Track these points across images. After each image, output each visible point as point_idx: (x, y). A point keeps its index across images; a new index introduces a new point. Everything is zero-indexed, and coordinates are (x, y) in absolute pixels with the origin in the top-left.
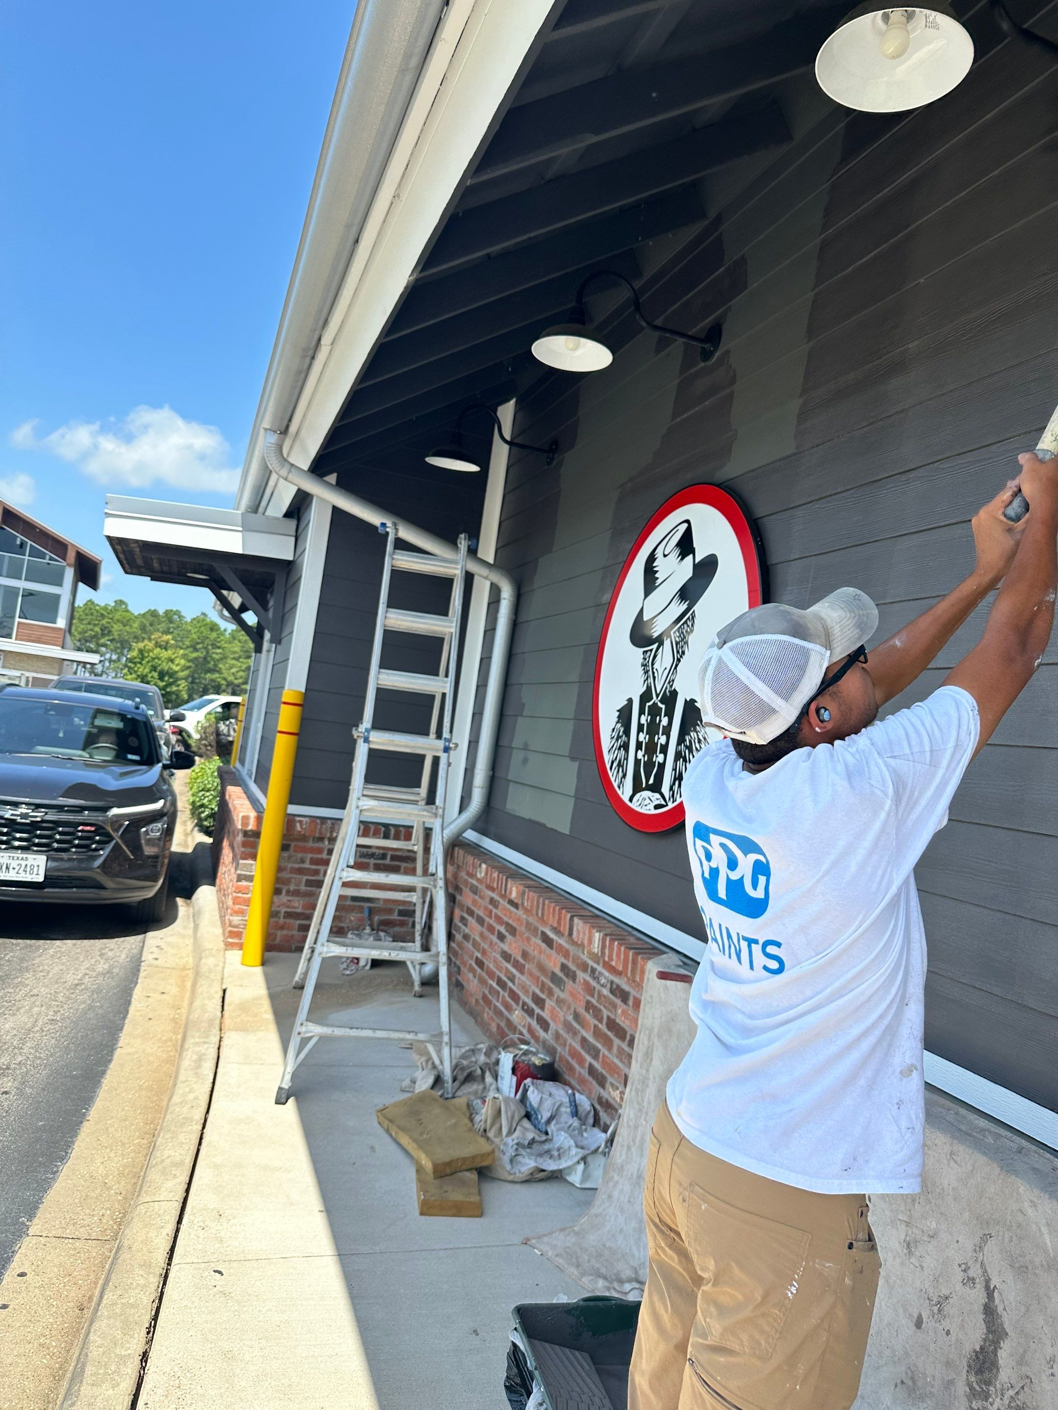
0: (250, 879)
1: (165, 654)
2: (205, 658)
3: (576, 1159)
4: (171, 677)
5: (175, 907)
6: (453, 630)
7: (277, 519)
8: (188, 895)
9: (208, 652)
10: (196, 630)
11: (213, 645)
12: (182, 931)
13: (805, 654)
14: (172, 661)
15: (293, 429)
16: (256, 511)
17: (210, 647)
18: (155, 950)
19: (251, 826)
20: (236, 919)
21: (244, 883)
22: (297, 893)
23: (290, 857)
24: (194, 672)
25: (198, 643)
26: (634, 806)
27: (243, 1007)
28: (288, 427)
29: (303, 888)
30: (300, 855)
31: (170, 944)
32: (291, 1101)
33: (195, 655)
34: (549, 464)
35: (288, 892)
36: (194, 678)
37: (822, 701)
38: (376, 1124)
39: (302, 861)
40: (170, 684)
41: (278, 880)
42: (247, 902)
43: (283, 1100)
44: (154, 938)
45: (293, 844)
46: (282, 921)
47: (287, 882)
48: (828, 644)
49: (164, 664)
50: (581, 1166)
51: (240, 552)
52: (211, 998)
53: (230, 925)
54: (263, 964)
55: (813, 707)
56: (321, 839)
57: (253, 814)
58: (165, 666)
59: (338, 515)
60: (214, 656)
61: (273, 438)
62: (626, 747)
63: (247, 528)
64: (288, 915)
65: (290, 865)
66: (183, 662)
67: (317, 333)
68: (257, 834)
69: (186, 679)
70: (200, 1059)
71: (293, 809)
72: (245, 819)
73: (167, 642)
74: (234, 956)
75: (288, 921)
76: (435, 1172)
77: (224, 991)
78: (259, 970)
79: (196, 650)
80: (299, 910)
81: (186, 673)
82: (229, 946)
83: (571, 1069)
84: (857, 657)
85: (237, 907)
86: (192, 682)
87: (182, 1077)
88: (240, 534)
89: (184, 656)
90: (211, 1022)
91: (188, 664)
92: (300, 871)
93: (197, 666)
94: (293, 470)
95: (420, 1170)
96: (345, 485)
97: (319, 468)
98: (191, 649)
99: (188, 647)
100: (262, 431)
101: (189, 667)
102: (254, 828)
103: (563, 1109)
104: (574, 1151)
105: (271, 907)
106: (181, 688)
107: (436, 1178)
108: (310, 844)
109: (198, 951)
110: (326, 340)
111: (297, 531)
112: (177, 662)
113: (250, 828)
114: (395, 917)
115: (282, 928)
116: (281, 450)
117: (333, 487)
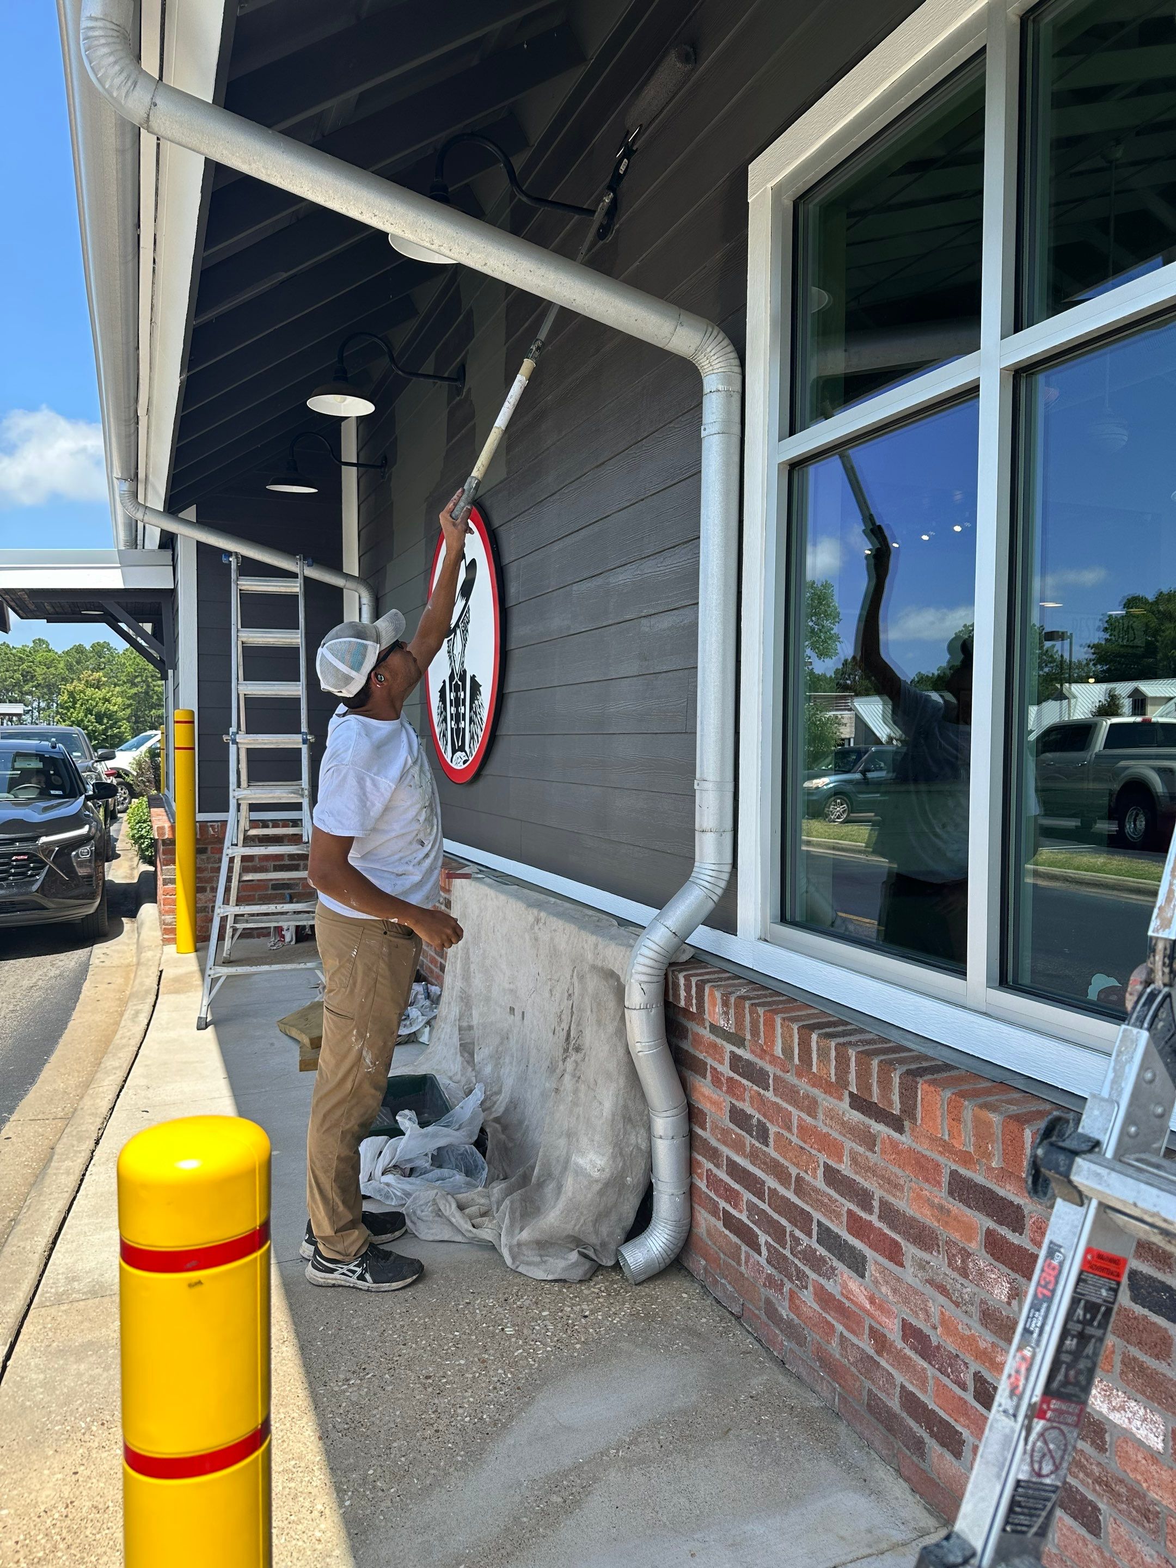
0: (173, 881)
1: (99, 694)
2: (147, 693)
3: (422, 1024)
4: (109, 719)
5: (121, 925)
6: (299, 640)
7: (154, 551)
8: (133, 914)
9: (148, 686)
10: (131, 662)
11: (152, 676)
12: (127, 941)
13: (365, 647)
14: (108, 700)
15: (141, 475)
16: (135, 545)
17: (150, 680)
18: (102, 956)
19: (167, 835)
20: (168, 918)
21: (170, 886)
23: (208, 858)
24: (137, 710)
25: (136, 677)
26: (453, 765)
27: (177, 980)
28: (137, 474)
30: (217, 856)
31: (114, 951)
32: (210, 1028)
33: (134, 690)
34: (383, 477)
36: (137, 717)
37: (380, 671)
38: (278, 1031)
40: (111, 727)
41: (198, 879)
42: (174, 902)
43: (204, 1026)
44: (99, 949)
45: (209, 847)
48: (378, 641)
49: (100, 704)
50: (428, 1029)
51: (122, 586)
52: (148, 976)
53: (164, 924)
54: (196, 951)
55: (373, 674)
57: (167, 825)
58: (102, 708)
59: (201, 547)
60: (156, 688)
61: (126, 486)
62: (445, 720)
63: (125, 563)
65: (210, 866)
66: (120, 700)
67: (132, 409)
68: (172, 842)
69: (128, 720)
70: (137, 1013)
71: (201, 817)
72: (161, 829)
73: (99, 681)
74: (171, 949)
76: (311, 1044)
77: (161, 972)
78: (193, 955)
79: (134, 685)
81: (128, 711)
82: (166, 942)
83: (432, 971)
84: (397, 646)
85: (167, 907)
86: (136, 722)
87: (123, 1023)
88: (119, 570)
89: (122, 694)
90: (147, 992)
91: (128, 702)
93: (139, 703)
94: (147, 512)
95: (302, 1047)
96: (203, 522)
97: (173, 506)
98: (129, 685)
99: (125, 683)
100: (115, 480)
101: (130, 705)
102: (171, 837)
103: (419, 997)
104: (421, 1018)
105: (196, 902)
106: (122, 729)
107: (313, 1048)
109: (140, 949)
110: (141, 412)
111: (173, 560)
112: (114, 700)
113: (166, 837)
116: (135, 495)
117: (187, 522)
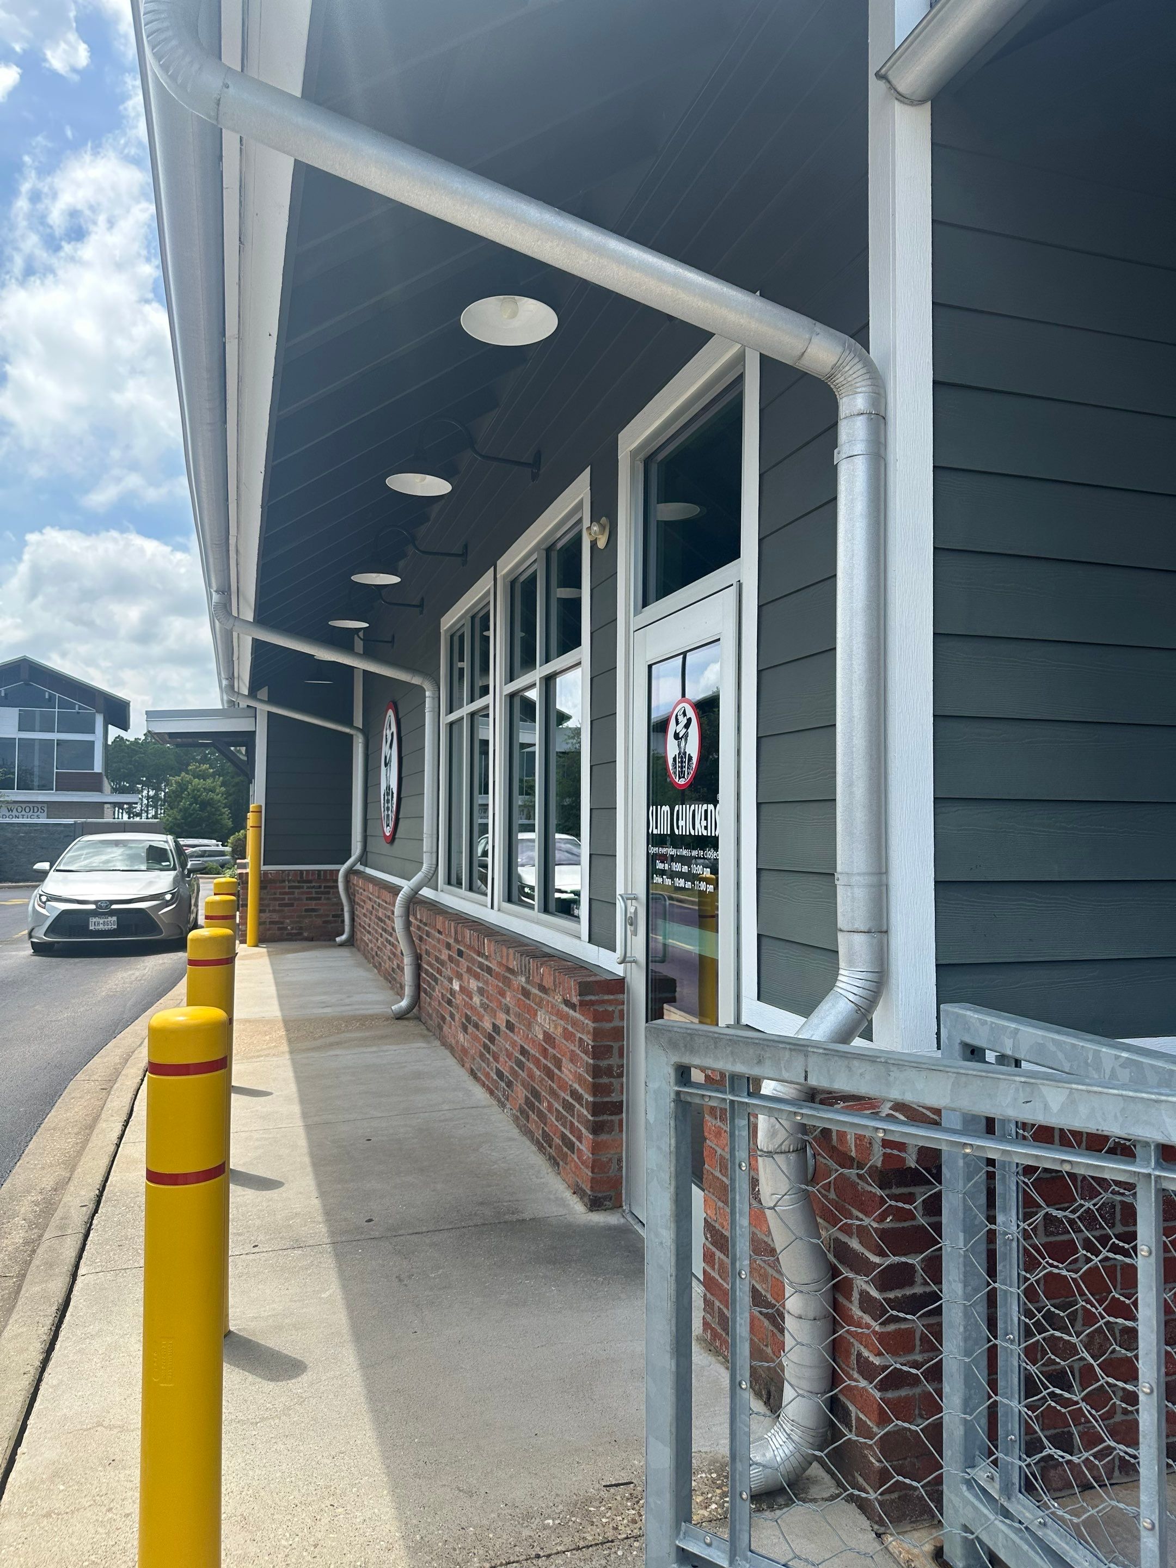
0: (246, 905)
7: (244, 713)
15: (236, 675)
20: (243, 927)
21: (245, 908)
22: (274, 911)
28: (233, 675)
29: (277, 908)
30: (273, 891)
35: (270, 911)
39: (275, 894)
42: (246, 918)
46: (268, 926)
47: (268, 905)
54: (258, 946)
56: (284, 881)
59: (271, 714)
61: (227, 682)
64: (271, 923)
71: (264, 868)
75: (272, 926)
78: (256, 949)
80: (277, 920)
85: (243, 921)
92: (275, 899)
94: (239, 695)
96: (271, 701)
108: (278, 885)
111: (254, 718)
114: (330, 918)
115: (269, 930)
116: (232, 687)
117: (261, 701)
